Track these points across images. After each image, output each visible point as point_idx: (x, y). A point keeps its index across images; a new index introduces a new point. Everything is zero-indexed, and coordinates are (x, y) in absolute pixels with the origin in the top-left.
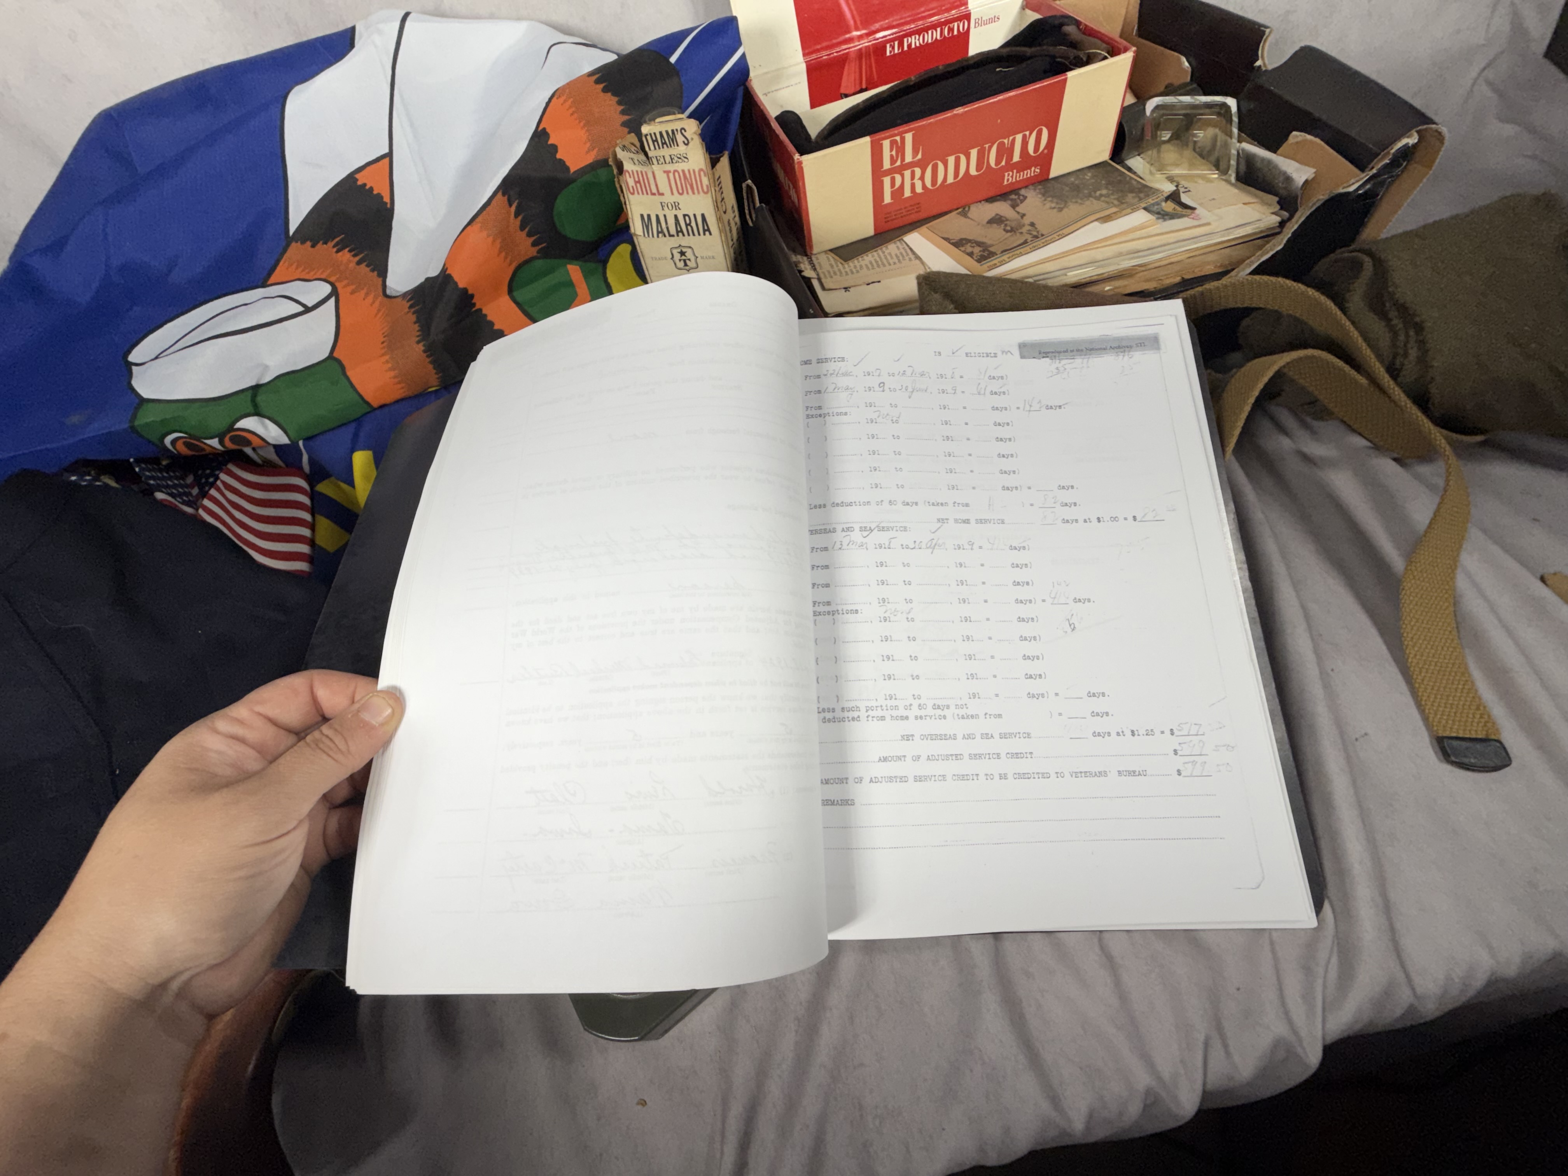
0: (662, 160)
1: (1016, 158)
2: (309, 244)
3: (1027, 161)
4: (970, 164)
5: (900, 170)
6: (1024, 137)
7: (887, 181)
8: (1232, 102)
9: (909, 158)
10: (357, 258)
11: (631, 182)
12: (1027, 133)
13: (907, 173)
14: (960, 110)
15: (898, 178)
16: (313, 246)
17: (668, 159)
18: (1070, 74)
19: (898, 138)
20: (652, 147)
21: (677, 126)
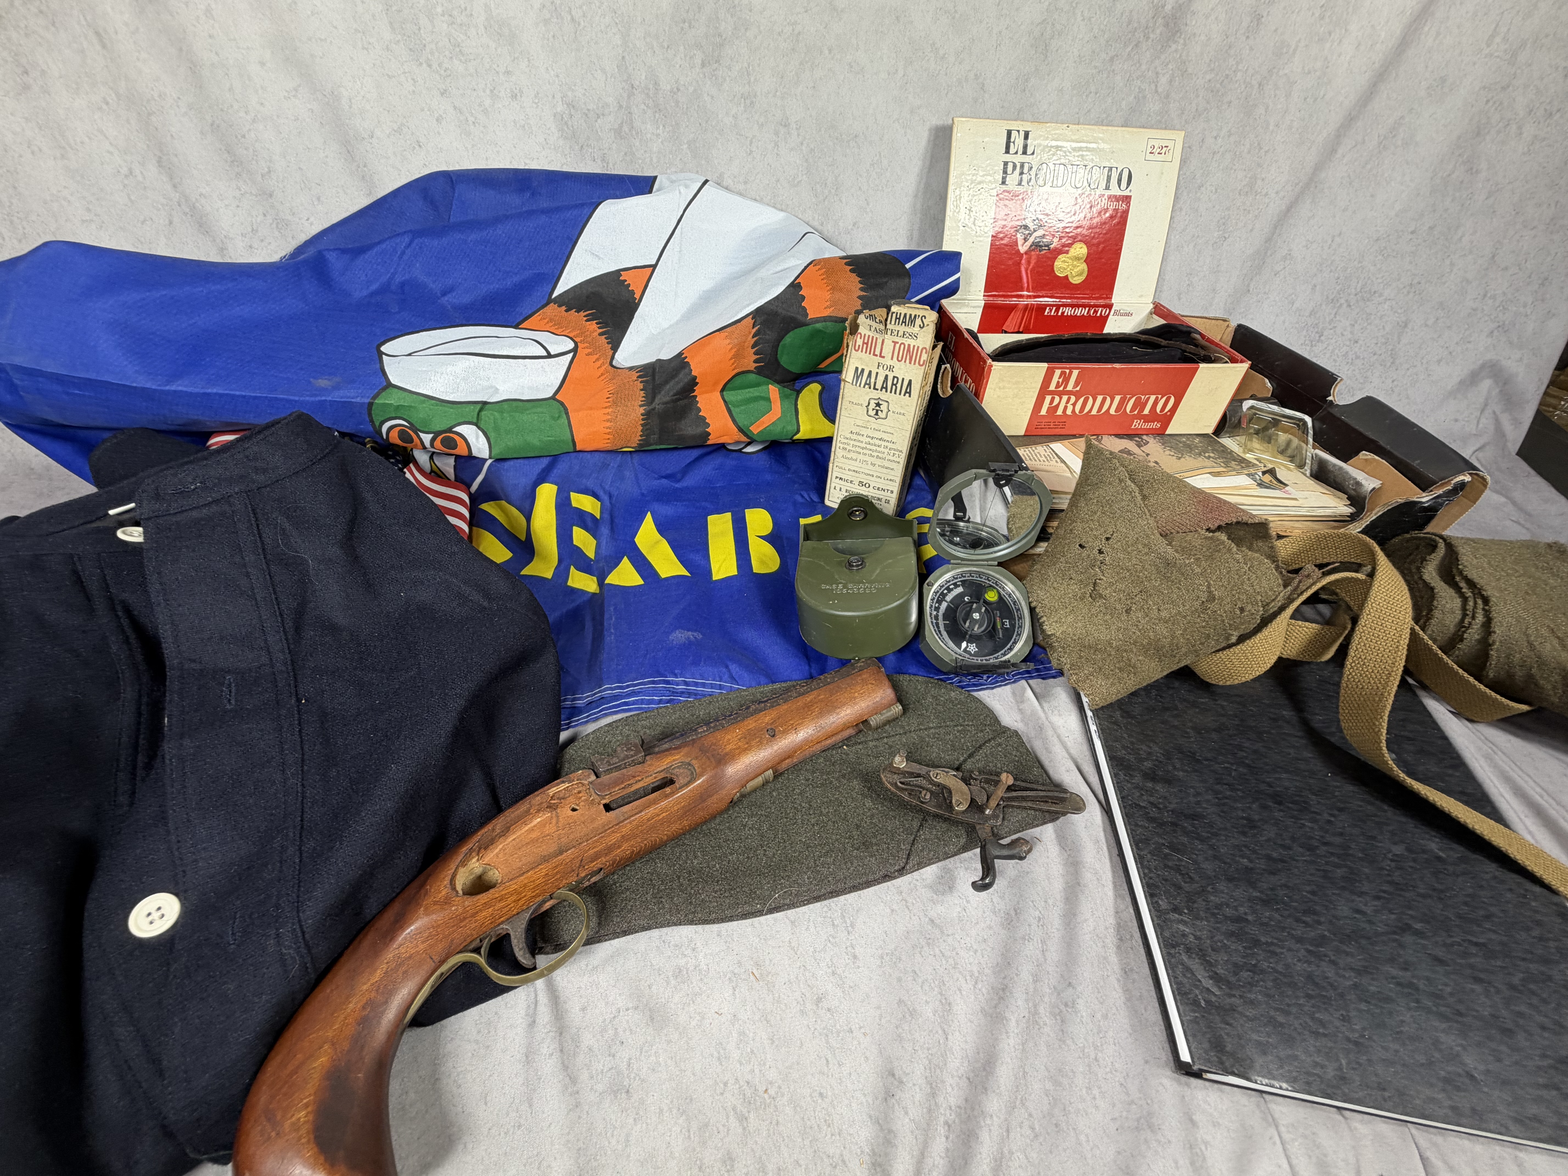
0: (896, 333)
1: (1146, 411)
2: (564, 308)
3: (1153, 416)
4: (1112, 406)
5: (1060, 394)
6: (1157, 398)
7: (1048, 398)
8: (1308, 420)
9: (1070, 387)
10: (601, 330)
11: (860, 342)
12: (1160, 396)
13: (1065, 398)
14: (1117, 366)
15: (1057, 399)
16: (566, 311)
17: (901, 333)
18: (1202, 365)
19: (1068, 371)
20: (893, 322)
21: (921, 313)
